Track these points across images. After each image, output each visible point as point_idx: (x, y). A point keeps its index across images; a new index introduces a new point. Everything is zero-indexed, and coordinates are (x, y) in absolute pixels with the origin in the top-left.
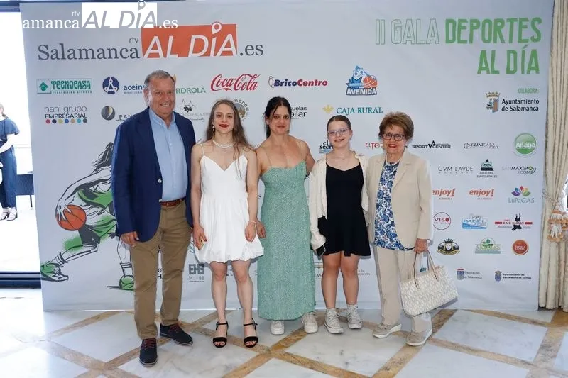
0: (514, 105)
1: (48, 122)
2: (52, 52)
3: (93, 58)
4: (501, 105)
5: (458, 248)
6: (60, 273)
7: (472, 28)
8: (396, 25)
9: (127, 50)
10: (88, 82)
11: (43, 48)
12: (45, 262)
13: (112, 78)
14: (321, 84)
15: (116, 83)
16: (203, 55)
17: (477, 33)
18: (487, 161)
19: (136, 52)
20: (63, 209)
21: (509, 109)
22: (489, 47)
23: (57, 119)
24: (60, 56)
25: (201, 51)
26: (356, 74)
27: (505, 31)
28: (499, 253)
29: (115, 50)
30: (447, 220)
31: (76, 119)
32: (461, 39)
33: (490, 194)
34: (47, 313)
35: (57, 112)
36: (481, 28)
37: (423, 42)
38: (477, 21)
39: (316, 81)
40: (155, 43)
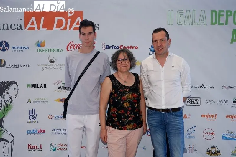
5: (219, 152)
7: (227, 16)
8: (180, 14)
9: (15, 25)
13: (5, 42)
14: (134, 48)
15: (7, 45)
16: (62, 29)
19: (21, 26)
25: (61, 27)
29: (7, 25)
30: (212, 133)
32: (221, 22)
36: (233, 15)
37: (197, 24)
38: (231, 12)
39: (131, 46)
40: (33, 21)
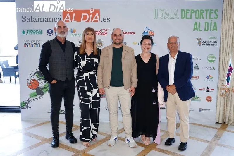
0: (207, 43)
1: (25, 46)
2: (27, 19)
3: (43, 21)
4: (202, 44)
6: (28, 106)
7: (191, 13)
8: (162, 11)
9: (57, 19)
10: (41, 31)
11: (24, 17)
12: (22, 101)
13: (51, 30)
16: (86, 21)
17: (193, 15)
18: (196, 65)
20: (30, 81)
21: (205, 45)
22: (198, 21)
23: (29, 45)
24: (30, 20)
25: (86, 20)
26: (146, 30)
27: (204, 15)
28: (201, 101)
29: (52, 18)
31: (36, 45)
32: (187, 17)
33: (198, 78)
34: (23, 122)
35: (29, 42)
36: (195, 13)
37: (172, 18)
38: (193, 10)
39: (131, 32)
40: (68, 16)
